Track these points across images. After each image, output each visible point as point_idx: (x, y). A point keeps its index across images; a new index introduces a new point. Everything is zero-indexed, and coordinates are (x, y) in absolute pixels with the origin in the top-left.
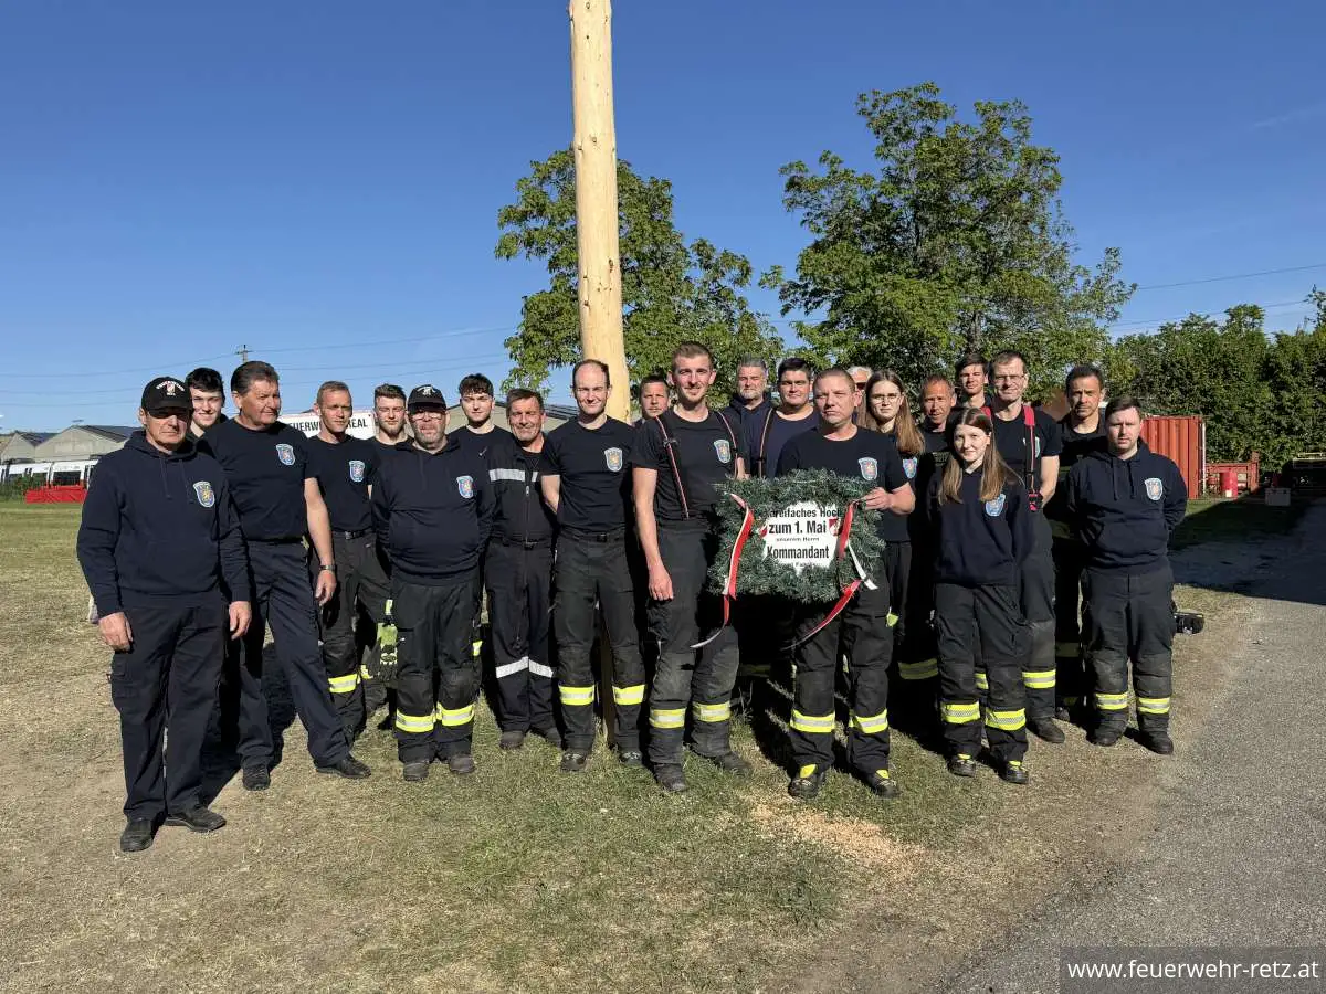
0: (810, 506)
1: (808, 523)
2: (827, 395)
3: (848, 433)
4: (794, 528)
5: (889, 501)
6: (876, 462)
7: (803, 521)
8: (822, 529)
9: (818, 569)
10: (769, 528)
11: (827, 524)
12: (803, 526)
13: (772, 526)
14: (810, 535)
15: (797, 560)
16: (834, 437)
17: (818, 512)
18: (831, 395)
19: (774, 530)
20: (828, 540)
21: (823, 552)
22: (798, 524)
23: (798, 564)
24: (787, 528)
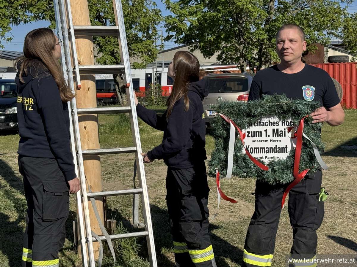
0: (275, 119)
1: (274, 130)
2: (284, 42)
3: (298, 68)
4: (264, 133)
5: (328, 117)
6: (314, 88)
7: (270, 129)
8: (283, 134)
9: (279, 162)
10: (247, 134)
11: (286, 130)
12: (270, 132)
13: (249, 132)
14: (275, 138)
15: (266, 155)
16: (288, 71)
17: (280, 123)
18: (287, 42)
19: (250, 135)
20: (286, 141)
21: (283, 149)
22: (266, 131)
23: (266, 158)
24: (259, 134)
